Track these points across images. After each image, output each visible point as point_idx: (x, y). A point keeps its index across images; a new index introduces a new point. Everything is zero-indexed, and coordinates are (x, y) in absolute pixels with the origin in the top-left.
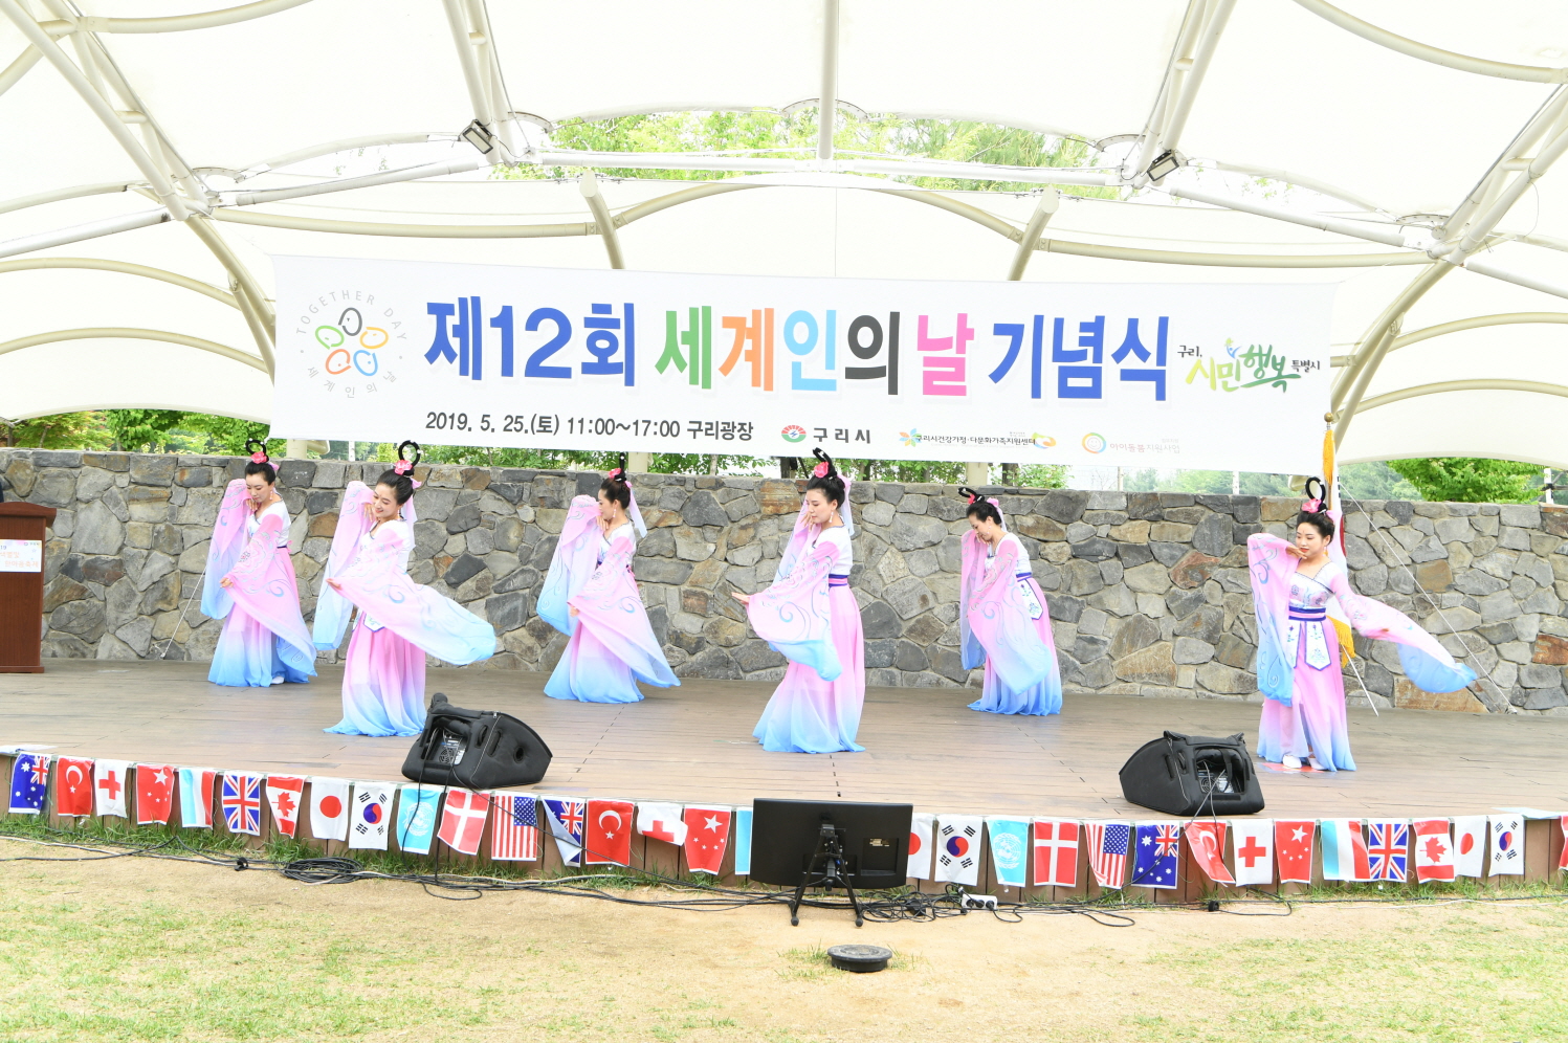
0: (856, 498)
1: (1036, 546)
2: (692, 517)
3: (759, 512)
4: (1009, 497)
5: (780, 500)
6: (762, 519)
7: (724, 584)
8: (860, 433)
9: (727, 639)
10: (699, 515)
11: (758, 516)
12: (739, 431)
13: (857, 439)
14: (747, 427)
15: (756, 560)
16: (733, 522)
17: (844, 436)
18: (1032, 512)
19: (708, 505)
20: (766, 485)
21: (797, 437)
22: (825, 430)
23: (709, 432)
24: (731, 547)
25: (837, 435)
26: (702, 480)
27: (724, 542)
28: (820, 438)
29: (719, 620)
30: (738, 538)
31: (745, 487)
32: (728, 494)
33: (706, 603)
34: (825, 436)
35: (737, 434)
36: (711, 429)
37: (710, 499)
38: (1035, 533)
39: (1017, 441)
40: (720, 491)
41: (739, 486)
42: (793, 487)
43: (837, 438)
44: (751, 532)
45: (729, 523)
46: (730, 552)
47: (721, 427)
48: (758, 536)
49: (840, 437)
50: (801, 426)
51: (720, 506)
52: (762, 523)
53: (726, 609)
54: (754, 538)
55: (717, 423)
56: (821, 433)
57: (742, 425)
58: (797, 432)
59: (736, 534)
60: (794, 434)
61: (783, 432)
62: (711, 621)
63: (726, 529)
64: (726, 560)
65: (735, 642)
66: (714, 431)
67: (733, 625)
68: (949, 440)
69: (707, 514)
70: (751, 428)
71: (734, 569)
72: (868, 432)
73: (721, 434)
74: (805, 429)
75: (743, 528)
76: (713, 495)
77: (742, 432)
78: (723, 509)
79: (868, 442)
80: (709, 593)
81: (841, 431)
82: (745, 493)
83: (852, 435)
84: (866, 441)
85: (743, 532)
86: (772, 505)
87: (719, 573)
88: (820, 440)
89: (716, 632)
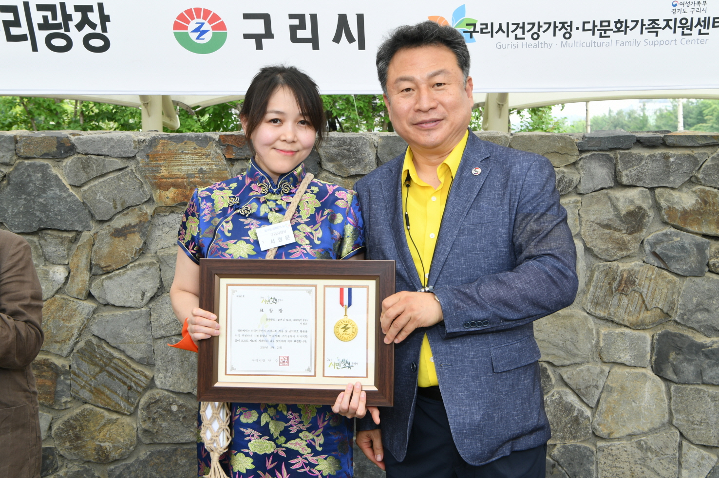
0: (340, 167)
1: (701, 249)
2: (16, 215)
3: (150, 200)
4: (646, 153)
5: (189, 176)
6: (156, 213)
7: (89, 343)
8: (343, 20)
9: (100, 450)
10: (28, 212)
11: (149, 210)
12: (80, 27)
13: (337, 39)
14: (94, 17)
15: (149, 295)
16: (102, 222)
17: (307, 33)
18: (692, 181)
19: (44, 191)
20: (159, 148)
21: (207, 37)
22: (266, 18)
23: (14, 31)
24: (97, 270)
25: (293, 29)
26: (28, 140)
27: (83, 262)
28: (259, 40)
29: (82, 415)
30: (111, 254)
31: (118, 151)
32: (85, 166)
33: (55, 380)
34: (269, 34)
35: (77, 37)
36: (17, 23)
37: (47, 178)
38: (699, 223)
39: (685, 26)
40: (68, 162)
41: (105, 151)
42: (214, 150)
43: (294, 39)
44: (136, 240)
45: (92, 224)
46: (98, 281)
47: (37, 17)
48: (153, 247)
49: (300, 34)
50: (214, 10)
51: (71, 191)
52: (158, 221)
53: (96, 391)
54: (142, 251)
55: (26, 5)
56: (258, 26)
57: (84, 10)
58: (207, 26)
59: (105, 246)
60: (202, 33)
61: (177, 26)
62: (66, 416)
63: (86, 236)
64: (90, 296)
65: (115, 455)
66: (24, 30)
67: (110, 422)
68: (535, 30)
69: (44, 208)
70: (105, 19)
71: (107, 314)
72: (360, 18)
73: (41, 36)
74: (223, 18)
75: (120, 233)
76: (54, 171)
77: (87, 30)
78: (78, 197)
79: (362, 46)
80: (59, 362)
81: (301, 17)
82: (120, 164)
83: (327, 29)
84: (356, 44)
85: (119, 242)
86: (174, 185)
87: (76, 323)
88: (259, 46)
89: (78, 437)
